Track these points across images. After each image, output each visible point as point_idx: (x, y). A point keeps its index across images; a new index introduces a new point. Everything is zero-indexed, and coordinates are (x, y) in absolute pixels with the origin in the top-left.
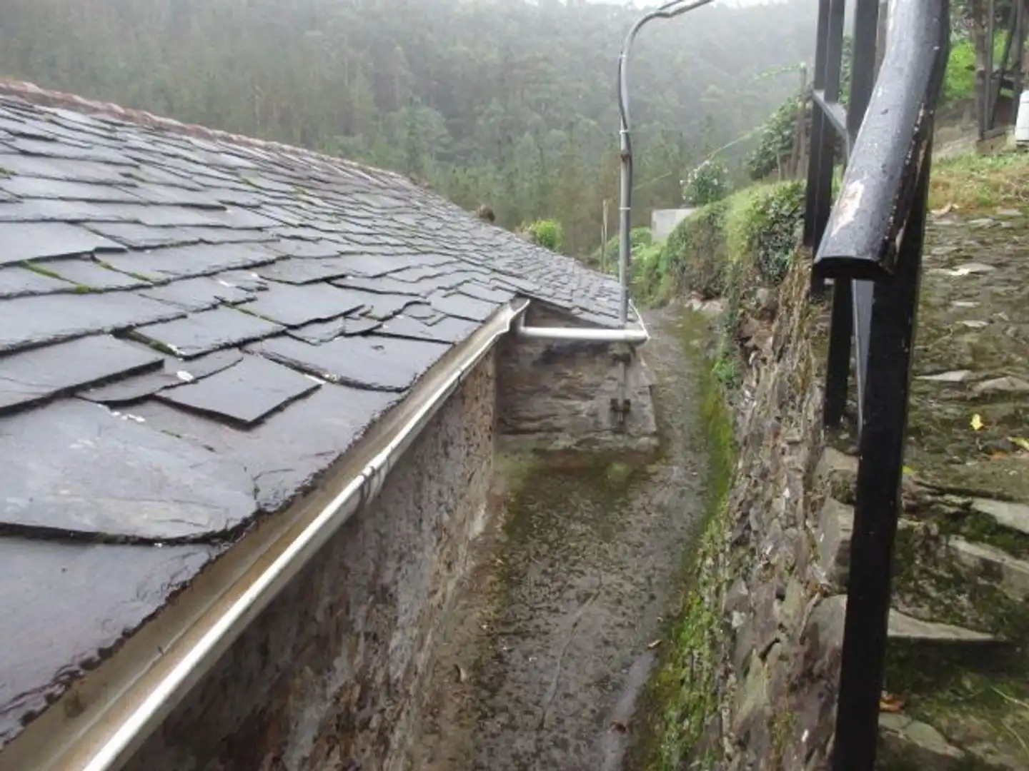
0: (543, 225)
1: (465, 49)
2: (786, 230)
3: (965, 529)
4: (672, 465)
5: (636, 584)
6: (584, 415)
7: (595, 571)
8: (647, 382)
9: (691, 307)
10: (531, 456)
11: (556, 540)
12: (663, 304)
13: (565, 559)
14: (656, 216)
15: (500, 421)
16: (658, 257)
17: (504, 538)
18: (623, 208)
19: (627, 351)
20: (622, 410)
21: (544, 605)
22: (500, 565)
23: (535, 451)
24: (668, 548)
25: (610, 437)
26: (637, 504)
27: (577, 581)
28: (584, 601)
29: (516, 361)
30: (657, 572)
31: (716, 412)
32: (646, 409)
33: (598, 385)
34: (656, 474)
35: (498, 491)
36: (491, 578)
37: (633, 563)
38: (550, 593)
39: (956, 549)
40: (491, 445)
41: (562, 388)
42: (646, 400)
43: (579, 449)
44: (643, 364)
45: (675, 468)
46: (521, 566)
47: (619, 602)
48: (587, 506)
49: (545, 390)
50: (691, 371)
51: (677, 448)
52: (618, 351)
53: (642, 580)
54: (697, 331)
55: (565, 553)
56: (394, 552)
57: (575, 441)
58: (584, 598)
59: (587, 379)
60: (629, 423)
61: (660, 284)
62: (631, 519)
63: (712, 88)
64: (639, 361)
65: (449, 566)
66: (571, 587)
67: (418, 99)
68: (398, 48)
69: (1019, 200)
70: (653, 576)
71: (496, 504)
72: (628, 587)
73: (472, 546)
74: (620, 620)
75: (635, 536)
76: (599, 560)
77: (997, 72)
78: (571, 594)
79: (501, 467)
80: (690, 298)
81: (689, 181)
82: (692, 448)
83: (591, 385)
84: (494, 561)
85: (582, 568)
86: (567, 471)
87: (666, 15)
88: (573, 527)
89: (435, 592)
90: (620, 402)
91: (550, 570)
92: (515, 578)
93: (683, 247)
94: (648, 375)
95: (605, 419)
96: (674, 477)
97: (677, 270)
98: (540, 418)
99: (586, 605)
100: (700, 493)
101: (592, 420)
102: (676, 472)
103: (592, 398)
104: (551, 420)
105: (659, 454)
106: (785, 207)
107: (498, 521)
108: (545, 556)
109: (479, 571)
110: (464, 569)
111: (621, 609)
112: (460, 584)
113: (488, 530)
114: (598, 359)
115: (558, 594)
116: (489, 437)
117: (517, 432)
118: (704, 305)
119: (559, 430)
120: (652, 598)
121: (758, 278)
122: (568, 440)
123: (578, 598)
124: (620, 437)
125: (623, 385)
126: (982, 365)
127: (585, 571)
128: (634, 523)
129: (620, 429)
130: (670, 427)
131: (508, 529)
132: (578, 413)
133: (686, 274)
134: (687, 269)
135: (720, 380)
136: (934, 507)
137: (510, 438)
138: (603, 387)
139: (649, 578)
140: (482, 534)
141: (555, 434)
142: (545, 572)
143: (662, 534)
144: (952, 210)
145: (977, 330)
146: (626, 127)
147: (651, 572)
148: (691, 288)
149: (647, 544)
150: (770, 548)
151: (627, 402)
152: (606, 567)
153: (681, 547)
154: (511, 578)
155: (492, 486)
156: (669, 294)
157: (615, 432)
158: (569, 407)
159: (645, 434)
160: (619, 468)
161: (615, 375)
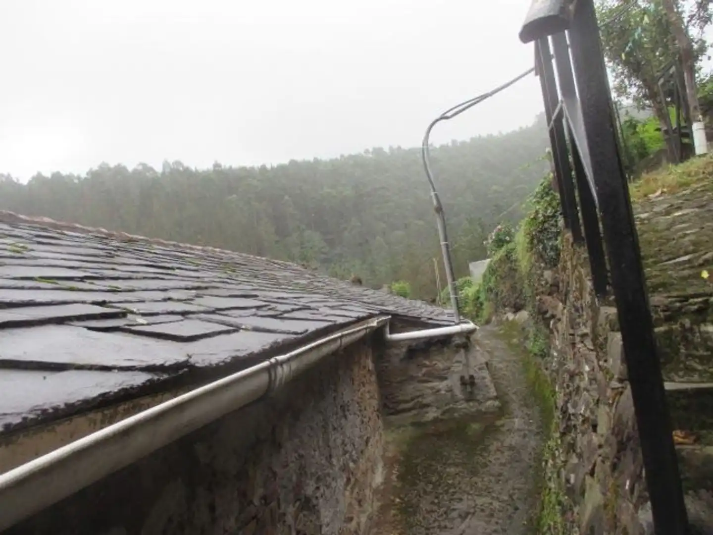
0: (396, 286)
1: (329, 190)
2: (552, 225)
3: (709, 318)
4: (513, 418)
5: (503, 501)
6: (443, 392)
7: (470, 497)
8: (483, 360)
9: (507, 319)
10: (410, 428)
11: (437, 481)
12: (488, 322)
13: (447, 492)
14: (472, 266)
15: (385, 406)
16: (478, 291)
17: (399, 485)
18: (443, 243)
19: (464, 340)
20: (468, 383)
21: (436, 524)
22: (399, 502)
23: (413, 424)
24: (521, 474)
25: (465, 405)
26: (492, 448)
27: (457, 505)
28: (466, 517)
29: (389, 361)
30: (516, 491)
31: (537, 376)
32: (486, 380)
33: (449, 368)
34: (503, 426)
35: (390, 454)
36: (393, 512)
37: (497, 488)
38: (438, 517)
39: (707, 333)
40: (380, 423)
41: (424, 375)
42: (485, 373)
43: (443, 417)
44: (478, 348)
45: (516, 420)
46: (414, 501)
47: (492, 515)
48: (456, 454)
49: (412, 378)
50: (514, 358)
51: (514, 406)
52: (458, 341)
53: (506, 498)
54: (515, 333)
55: (446, 488)
56: (312, 474)
57: (440, 411)
58: (464, 516)
59: (440, 365)
60: (476, 392)
61: (483, 309)
62: (491, 458)
63: (495, 187)
64: (474, 347)
65: (360, 502)
66: (454, 510)
67: (303, 226)
68: (286, 197)
69: (707, 178)
70: (514, 494)
71: (389, 464)
72: (496, 504)
73: (376, 492)
74: (495, 528)
75: (496, 469)
76: (472, 489)
77: (676, 129)
78: (454, 514)
79: (390, 439)
80: (505, 313)
81: (490, 241)
82: (527, 406)
83: (443, 370)
84: (393, 501)
85: (460, 496)
86: (439, 435)
87: (447, 118)
88: (448, 470)
89: (351, 519)
90: (467, 377)
91: (436, 501)
92: (411, 510)
93: (493, 279)
94: (482, 354)
95: (458, 392)
96: (516, 426)
97: (492, 296)
98: (412, 399)
99: (467, 520)
100: (538, 433)
101: (449, 394)
102: (517, 423)
103: (446, 379)
104: (420, 399)
105: (503, 411)
106: (549, 211)
107: (393, 474)
108: (431, 492)
109: (383, 509)
110: (372, 507)
111: (494, 520)
112: (370, 518)
113: (387, 480)
114: (445, 349)
115: (444, 516)
116: (378, 417)
117: (398, 412)
118: (515, 316)
119: (427, 405)
120: (516, 509)
121: (543, 265)
122: (435, 412)
123: (460, 516)
124: (471, 404)
125: (467, 365)
126: (701, 248)
127: (463, 498)
128: (493, 462)
129: (470, 398)
130: (507, 394)
131: (401, 477)
132: (439, 391)
133: (499, 298)
134: (499, 293)
135: (535, 354)
136: (683, 310)
137: (393, 418)
138: (452, 369)
139: (511, 496)
140: (382, 484)
141: (425, 410)
142: (433, 503)
143: (515, 465)
144: (663, 193)
145: (693, 233)
146: (434, 190)
147: (511, 492)
148: (505, 306)
149: (505, 473)
150: (583, 408)
151: (472, 377)
152: (477, 493)
153: (531, 471)
154: (408, 510)
155: (385, 450)
156: (490, 315)
157: (468, 400)
158: (432, 388)
159: (490, 399)
160: (476, 426)
161: (460, 359)
